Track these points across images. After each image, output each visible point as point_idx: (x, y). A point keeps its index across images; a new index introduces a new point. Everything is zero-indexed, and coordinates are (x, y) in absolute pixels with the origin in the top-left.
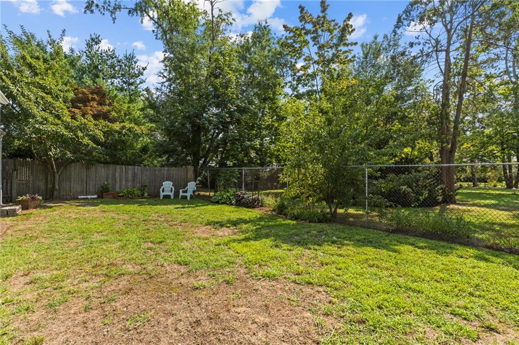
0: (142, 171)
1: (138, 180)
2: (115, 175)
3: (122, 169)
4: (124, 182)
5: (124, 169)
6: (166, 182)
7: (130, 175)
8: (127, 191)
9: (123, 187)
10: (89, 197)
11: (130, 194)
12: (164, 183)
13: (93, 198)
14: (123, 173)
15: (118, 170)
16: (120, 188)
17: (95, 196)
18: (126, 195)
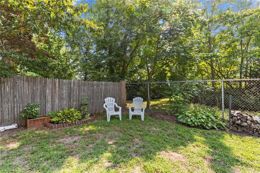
0: (79, 86)
1: (74, 97)
2: (45, 92)
3: (55, 84)
4: (57, 101)
5: (57, 84)
6: (107, 98)
7: (65, 91)
8: (64, 114)
9: (56, 108)
11: (69, 118)
12: (105, 100)
13: (10, 129)
14: (55, 89)
15: (49, 86)
16: (52, 109)
17: (14, 126)
18: (62, 120)
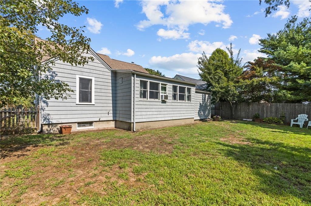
4: (269, 113)
6: (302, 115)
7: (274, 109)
10: (248, 120)
14: (268, 107)
18: (267, 121)
